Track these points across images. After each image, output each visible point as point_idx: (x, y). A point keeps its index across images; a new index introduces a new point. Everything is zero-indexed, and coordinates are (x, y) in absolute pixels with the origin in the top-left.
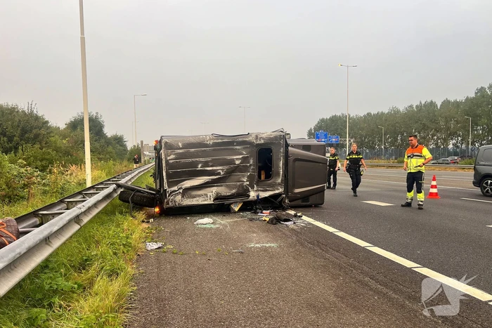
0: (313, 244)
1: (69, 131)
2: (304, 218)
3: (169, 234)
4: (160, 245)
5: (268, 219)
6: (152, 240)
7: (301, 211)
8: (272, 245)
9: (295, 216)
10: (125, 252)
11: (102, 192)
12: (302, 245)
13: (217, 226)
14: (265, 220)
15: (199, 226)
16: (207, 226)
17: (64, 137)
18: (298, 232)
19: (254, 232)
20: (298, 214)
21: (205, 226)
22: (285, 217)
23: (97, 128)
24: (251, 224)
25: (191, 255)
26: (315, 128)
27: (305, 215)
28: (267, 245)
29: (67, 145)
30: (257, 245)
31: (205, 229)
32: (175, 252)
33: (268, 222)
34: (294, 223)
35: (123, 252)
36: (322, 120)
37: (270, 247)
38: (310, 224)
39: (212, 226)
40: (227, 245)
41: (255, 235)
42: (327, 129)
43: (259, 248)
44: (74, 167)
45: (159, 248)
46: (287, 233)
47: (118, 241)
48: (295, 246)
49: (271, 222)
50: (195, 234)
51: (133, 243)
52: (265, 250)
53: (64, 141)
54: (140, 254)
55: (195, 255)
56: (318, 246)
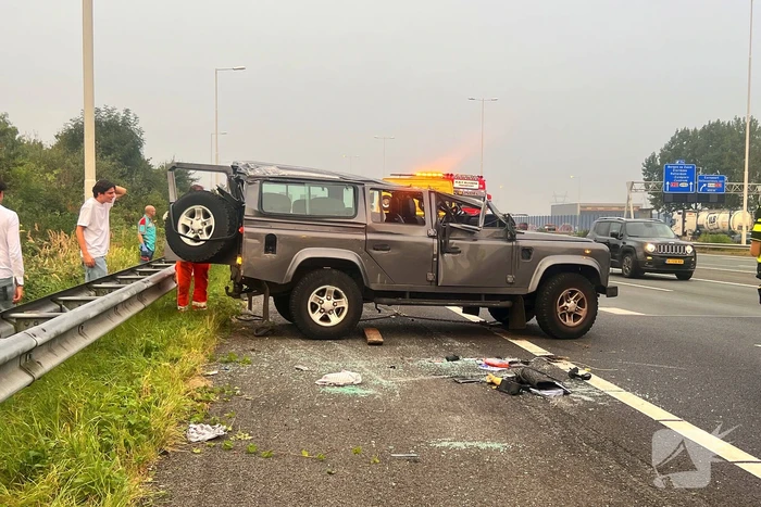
0: (602, 449)
1: (62, 152)
2: (595, 381)
3: (249, 405)
4: (220, 430)
5: (498, 380)
6: (207, 419)
7: (591, 364)
8: (496, 446)
9: (573, 375)
10: (131, 443)
11: (100, 298)
12: (572, 449)
13: (370, 392)
14: (492, 383)
15: (328, 389)
16: (347, 390)
17: (51, 167)
18: (570, 417)
19: (456, 411)
20: (581, 373)
21: (340, 390)
22: (544, 378)
23: (126, 147)
24: (456, 390)
25: (289, 460)
26: (663, 155)
27: (599, 374)
28: (483, 446)
29: (55, 186)
30: (458, 444)
31: (338, 398)
32: (252, 450)
33: (499, 388)
34: (566, 393)
35: (126, 444)
36: (684, 135)
37: (488, 450)
38: (606, 397)
39: (359, 391)
40: (383, 439)
41: (458, 418)
42: (694, 156)
43: (460, 451)
44: (61, 238)
45: (218, 438)
46: (543, 417)
47: (118, 417)
48: (554, 450)
49: (505, 387)
50: (312, 408)
51: (156, 423)
52: (475, 457)
53: (50, 177)
54: (169, 450)
55: (299, 460)
56: (614, 454)
